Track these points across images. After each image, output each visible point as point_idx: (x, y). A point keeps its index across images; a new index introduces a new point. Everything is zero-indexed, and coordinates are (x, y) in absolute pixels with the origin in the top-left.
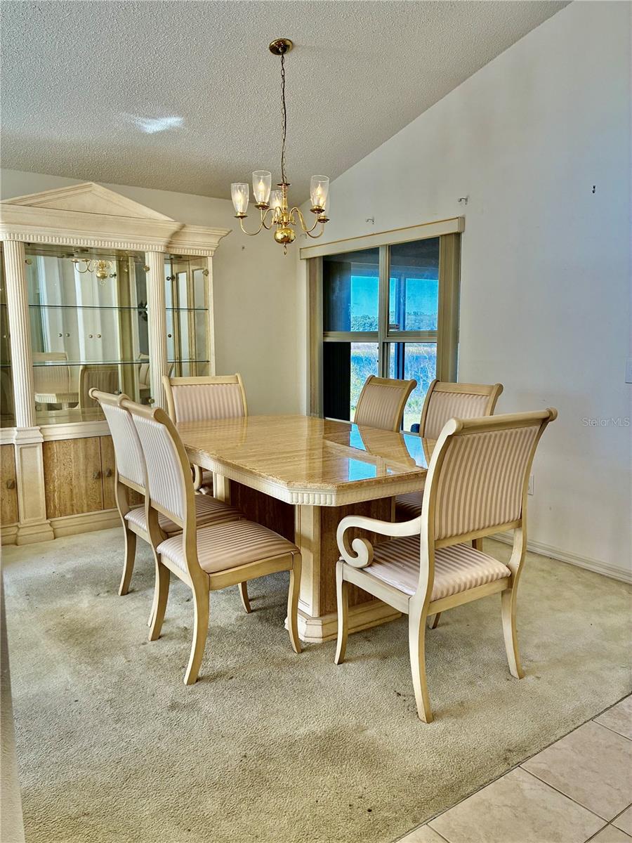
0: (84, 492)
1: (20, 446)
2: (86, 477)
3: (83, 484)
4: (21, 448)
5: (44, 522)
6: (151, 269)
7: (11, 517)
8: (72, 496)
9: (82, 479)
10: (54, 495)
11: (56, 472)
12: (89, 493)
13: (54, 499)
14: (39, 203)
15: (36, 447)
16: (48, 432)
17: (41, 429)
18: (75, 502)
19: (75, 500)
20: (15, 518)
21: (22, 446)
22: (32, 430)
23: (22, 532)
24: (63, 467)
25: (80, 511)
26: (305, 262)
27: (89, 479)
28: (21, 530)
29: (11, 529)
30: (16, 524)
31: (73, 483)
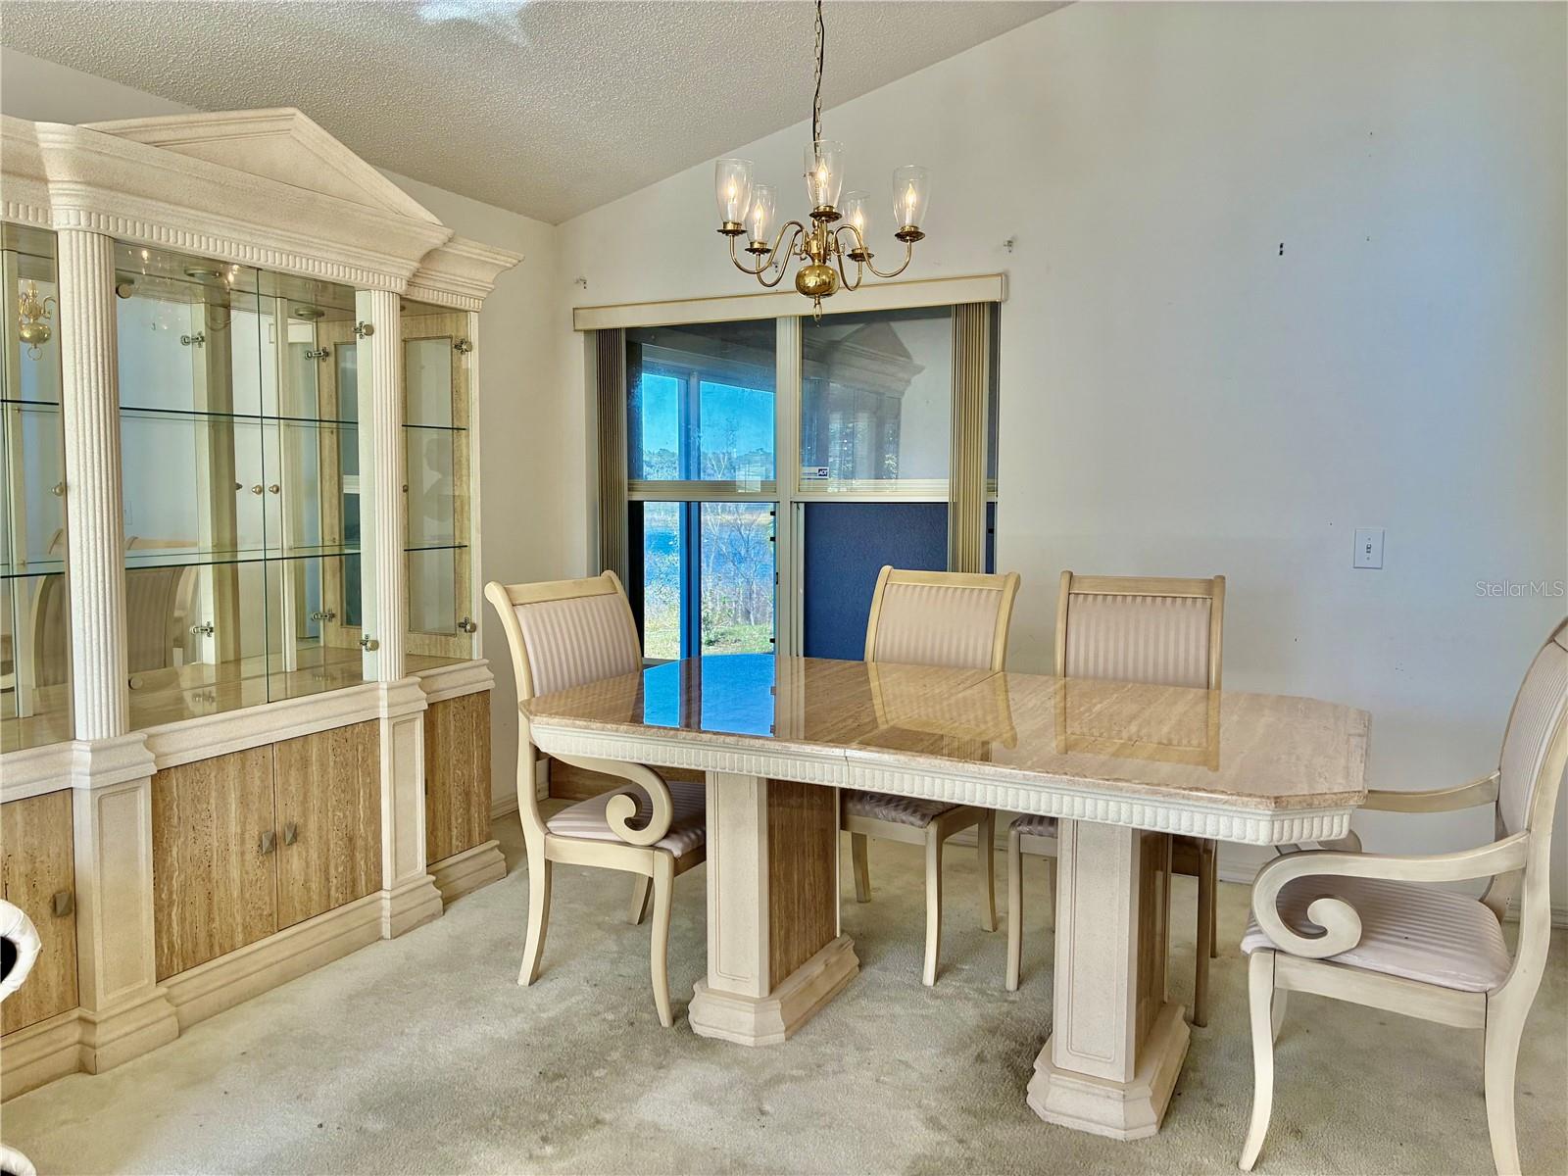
0: (235, 894)
1: (100, 793)
2: (243, 854)
3: (235, 874)
4: (100, 800)
5: (152, 996)
6: (377, 331)
7: (62, 998)
8: (210, 912)
9: (234, 859)
10: (170, 915)
11: (175, 850)
12: (247, 895)
13: (170, 925)
14: (179, 141)
15: (136, 789)
16: (164, 746)
17: (150, 736)
18: (216, 924)
19: (217, 919)
20: (69, 999)
21: (106, 791)
22: (128, 744)
23: (101, 1035)
24: (191, 834)
25: (227, 946)
26: (581, 336)
27: (249, 857)
28: (100, 1030)
29: (62, 1032)
30: (75, 1013)
31: (214, 875)
